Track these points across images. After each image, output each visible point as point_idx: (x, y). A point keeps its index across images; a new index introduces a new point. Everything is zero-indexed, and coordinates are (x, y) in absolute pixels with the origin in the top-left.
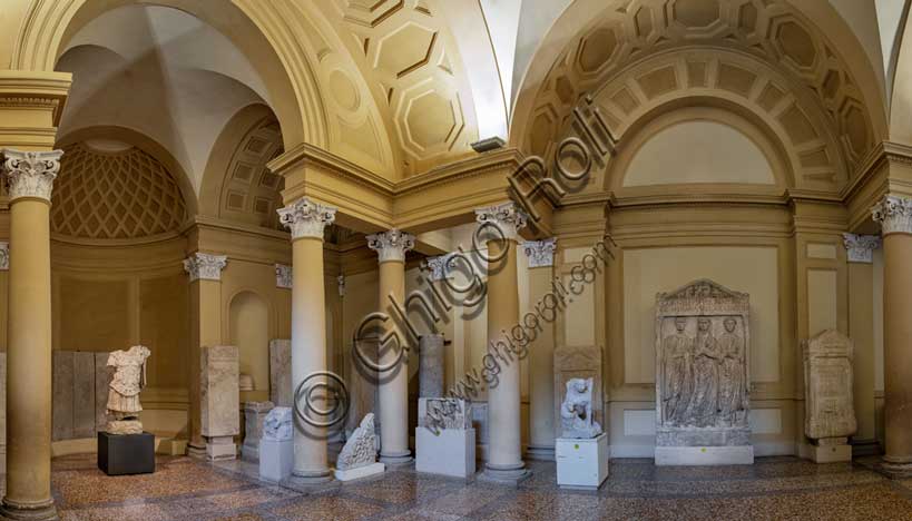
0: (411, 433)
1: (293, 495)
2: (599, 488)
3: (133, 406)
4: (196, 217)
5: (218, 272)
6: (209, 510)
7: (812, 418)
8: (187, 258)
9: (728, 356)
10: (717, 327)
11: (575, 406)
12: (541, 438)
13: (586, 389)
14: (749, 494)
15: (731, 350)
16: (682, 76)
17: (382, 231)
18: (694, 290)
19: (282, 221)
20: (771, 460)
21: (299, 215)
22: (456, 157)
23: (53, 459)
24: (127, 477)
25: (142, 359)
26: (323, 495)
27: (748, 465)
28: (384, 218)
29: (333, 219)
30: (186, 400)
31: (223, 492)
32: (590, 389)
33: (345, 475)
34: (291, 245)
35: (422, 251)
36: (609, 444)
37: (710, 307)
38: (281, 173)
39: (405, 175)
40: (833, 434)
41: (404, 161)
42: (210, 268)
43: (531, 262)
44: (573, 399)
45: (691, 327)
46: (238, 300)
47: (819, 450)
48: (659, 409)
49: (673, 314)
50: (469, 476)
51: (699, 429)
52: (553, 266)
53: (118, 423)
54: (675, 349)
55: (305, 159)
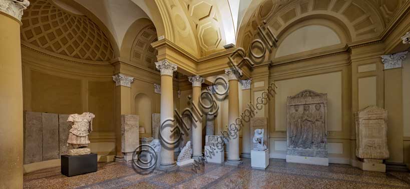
0: (203, 148)
1: (161, 172)
2: (266, 169)
3: (85, 141)
4: (119, 58)
5: (130, 83)
6: (126, 183)
7: (360, 149)
8: (115, 75)
9: (317, 120)
10: (313, 108)
11: (257, 139)
12: (246, 150)
13: (261, 133)
14: (326, 179)
15: (318, 118)
16: (298, 10)
17: (194, 76)
18: (303, 94)
19: (157, 67)
20: (337, 165)
21: (164, 66)
22: (219, 51)
23: (25, 175)
24: (81, 176)
25: (90, 119)
26: (172, 171)
27: (326, 166)
28: (194, 71)
29: (176, 69)
30: (114, 137)
31: (132, 175)
32: (263, 133)
33: (181, 164)
34: (160, 77)
35: (207, 83)
36: (269, 153)
37: (309, 100)
38: (156, 49)
39: (202, 56)
40: (373, 157)
41: (201, 51)
42: (125, 82)
43: (243, 88)
44: (257, 136)
45: (301, 109)
46: (138, 96)
47: (364, 164)
48: (288, 141)
49: (294, 104)
50: (222, 163)
51: (304, 149)
52: (251, 89)
53: (75, 150)
54: (294, 118)
55: (166, 45)
